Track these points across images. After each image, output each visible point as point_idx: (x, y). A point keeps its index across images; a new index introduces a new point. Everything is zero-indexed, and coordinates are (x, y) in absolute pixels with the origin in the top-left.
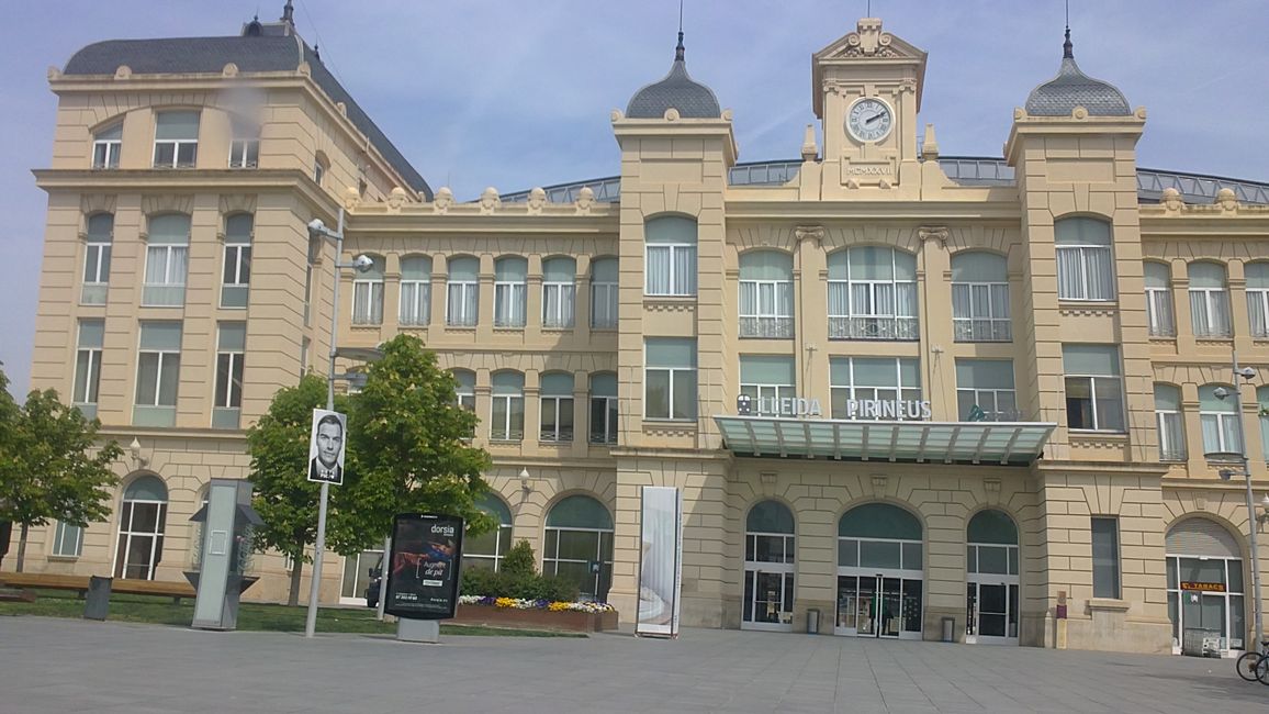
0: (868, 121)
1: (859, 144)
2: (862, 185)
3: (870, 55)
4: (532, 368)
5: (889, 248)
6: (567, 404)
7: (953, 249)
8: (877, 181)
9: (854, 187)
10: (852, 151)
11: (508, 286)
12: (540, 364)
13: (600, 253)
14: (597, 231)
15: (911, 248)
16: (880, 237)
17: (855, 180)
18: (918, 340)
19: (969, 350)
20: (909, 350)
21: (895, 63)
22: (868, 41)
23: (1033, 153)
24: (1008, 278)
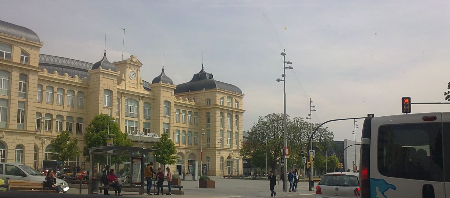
0: (133, 75)
1: (131, 79)
2: (132, 87)
3: (134, 63)
4: (65, 115)
5: (134, 100)
6: (71, 124)
7: (144, 102)
8: (134, 87)
9: (131, 88)
10: (130, 80)
11: (59, 95)
12: (67, 114)
13: (80, 91)
14: (80, 86)
15: (138, 101)
16: (134, 98)
17: (131, 86)
18: (138, 118)
19: (145, 121)
20: (136, 120)
21: (138, 65)
22: (134, 60)
23: (161, 89)
24: (150, 108)
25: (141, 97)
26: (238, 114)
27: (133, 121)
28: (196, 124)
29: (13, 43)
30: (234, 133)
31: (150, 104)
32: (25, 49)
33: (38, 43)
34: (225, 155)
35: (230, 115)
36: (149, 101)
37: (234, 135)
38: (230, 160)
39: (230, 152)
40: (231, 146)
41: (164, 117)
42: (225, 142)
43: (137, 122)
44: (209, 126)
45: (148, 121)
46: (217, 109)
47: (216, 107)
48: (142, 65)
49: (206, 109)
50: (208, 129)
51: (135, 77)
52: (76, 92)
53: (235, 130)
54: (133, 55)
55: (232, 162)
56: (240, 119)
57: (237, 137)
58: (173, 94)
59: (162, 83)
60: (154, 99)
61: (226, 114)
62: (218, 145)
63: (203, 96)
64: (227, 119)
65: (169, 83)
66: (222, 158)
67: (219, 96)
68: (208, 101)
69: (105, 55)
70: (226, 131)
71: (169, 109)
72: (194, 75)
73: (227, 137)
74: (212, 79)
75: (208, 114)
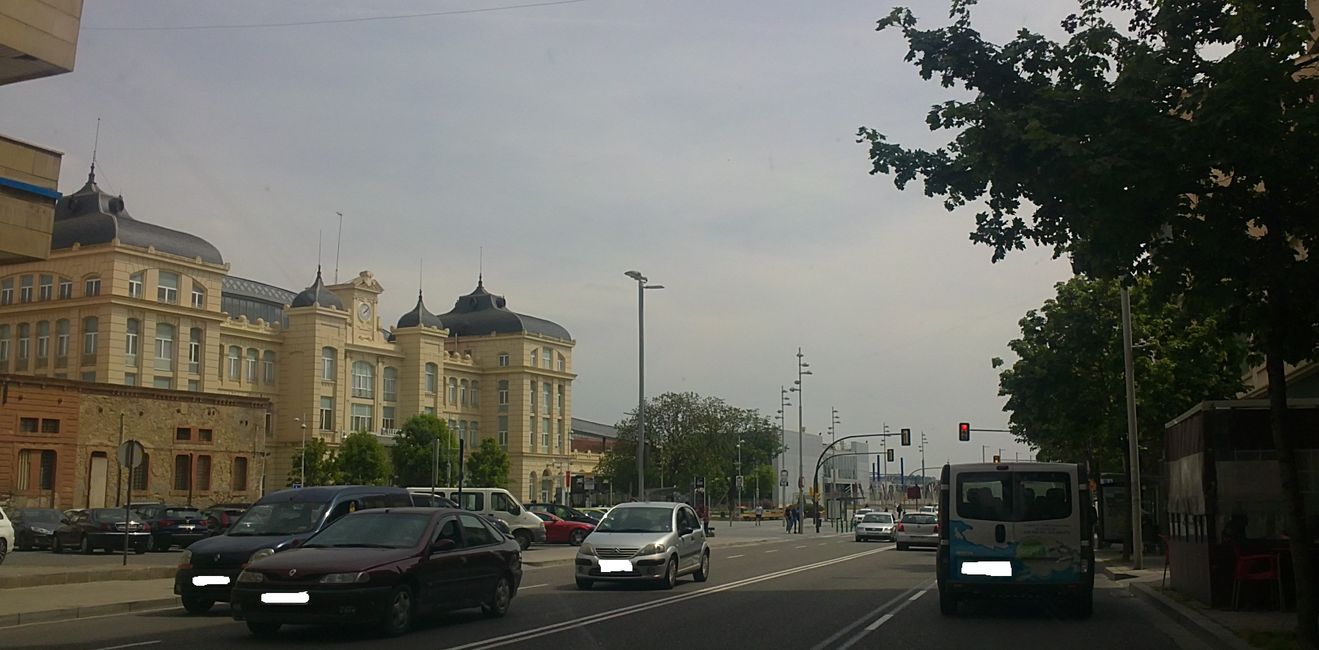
0: (364, 313)
1: (362, 322)
2: (364, 338)
3: (368, 287)
5: (367, 363)
7: (385, 365)
8: (367, 337)
9: (362, 339)
13: (268, 349)
14: (269, 341)
15: (374, 364)
16: (366, 360)
17: (362, 336)
18: (373, 399)
19: (385, 404)
20: (371, 402)
21: (374, 291)
22: (369, 282)
23: (422, 340)
24: (396, 378)
25: (380, 357)
26: (562, 384)
27: (364, 405)
28: (475, 406)
29: (181, 270)
30: (555, 421)
31: (393, 369)
32: (199, 279)
33: (222, 267)
34: (539, 467)
35: (549, 387)
36: (394, 365)
37: (555, 426)
38: (549, 478)
39: (548, 462)
40: (550, 450)
41: (427, 395)
42: (539, 440)
43: (371, 406)
44: (504, 409)
45: (392, 404)
46: (525, 376)
47: (521, 371)
48: (382, 290)
49: (497, 375)
50: (501, 414)
51: (368, 316)
52: (262, 352)
53: (556, 416)
54: (366, 272)
55: (550, 483)
56: (566, 393)
57: (561, 430)
58: (442, 348)
59: (423, 328)
60: (402, 359)
61: (540, 384)
62: (526, 450)
63: (490, 348)
64: (542, 393)
65: (435, 327)
66: (533, 474)
67: (528, 348)
68: (504, 358)
69: (319, 277)
70: (540, 419)
71: (433, 379)
72: (460, 298)
73: (541, 432)
74: (503, 308)
75: (504, 384)
